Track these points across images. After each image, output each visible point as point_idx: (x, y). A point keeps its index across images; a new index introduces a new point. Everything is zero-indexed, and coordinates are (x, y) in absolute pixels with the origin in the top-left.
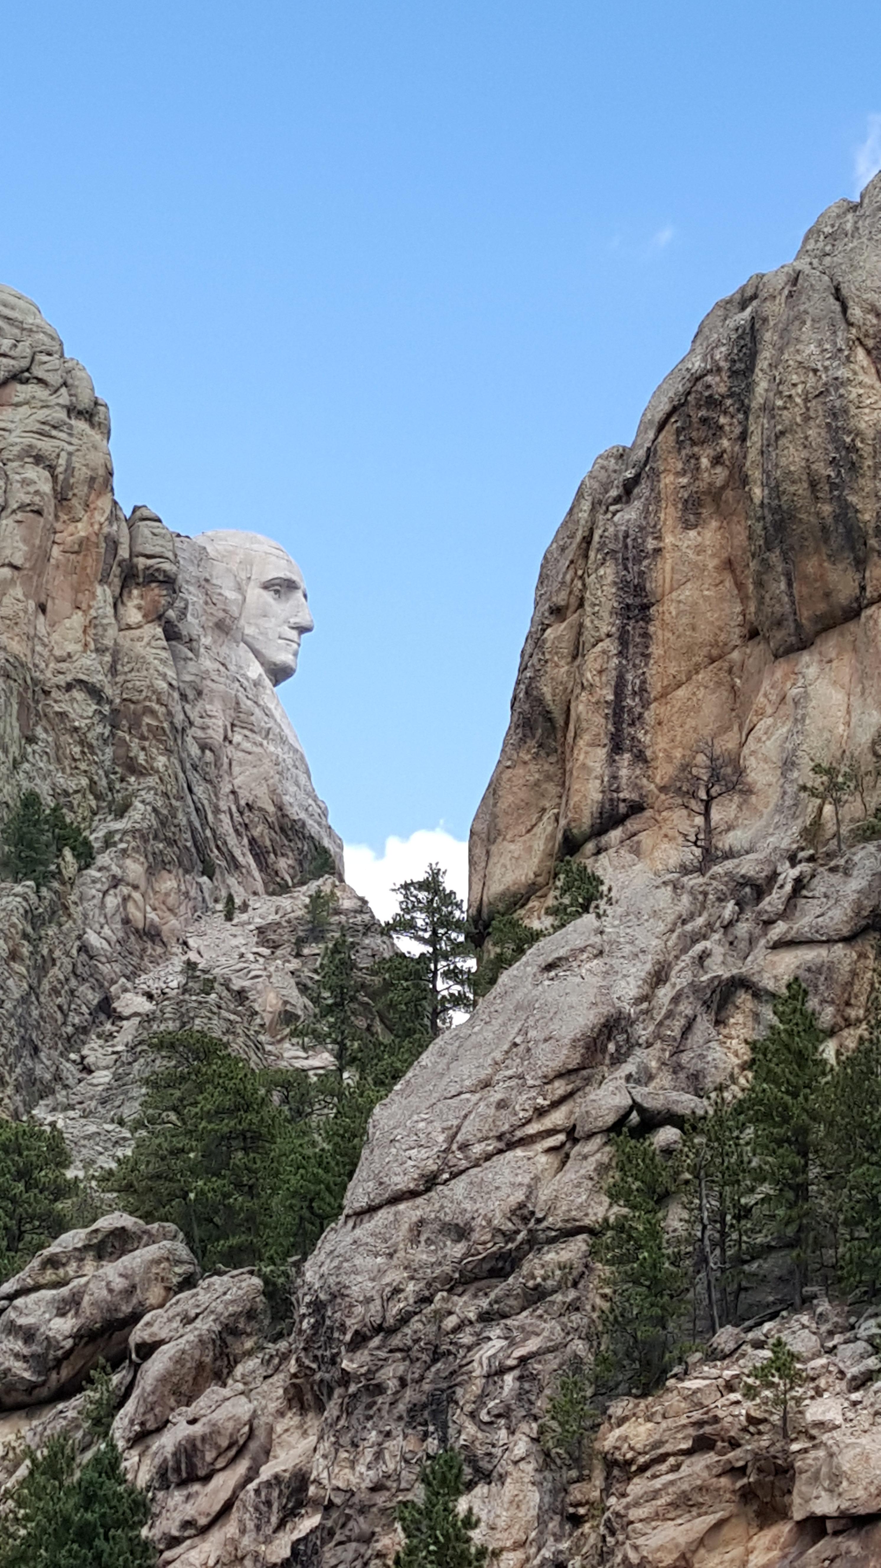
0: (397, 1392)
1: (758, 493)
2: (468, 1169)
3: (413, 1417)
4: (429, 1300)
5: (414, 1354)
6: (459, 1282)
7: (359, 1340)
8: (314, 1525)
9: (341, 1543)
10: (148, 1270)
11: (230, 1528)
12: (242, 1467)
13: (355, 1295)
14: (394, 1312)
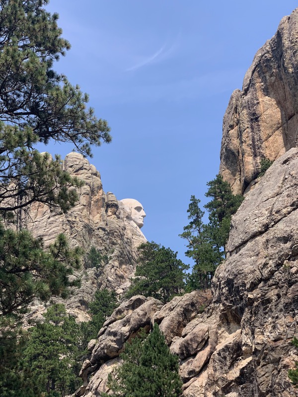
0: (277, 300)
1: (291, 70)
2: (282, 218)
3: (287, 308)
4: (281, 264)
5: (280, 284)
6: (292, 256)
7: (254, 286)
8: (249, 361)
9: (264, 365)
10: (149, 307)
11: (210, 370)
12: (208, 349)
13: (246, 272)
14: (266, 272)
